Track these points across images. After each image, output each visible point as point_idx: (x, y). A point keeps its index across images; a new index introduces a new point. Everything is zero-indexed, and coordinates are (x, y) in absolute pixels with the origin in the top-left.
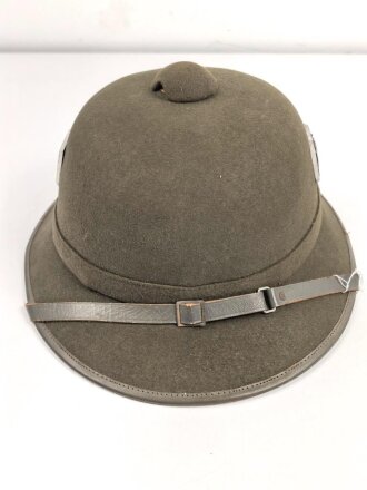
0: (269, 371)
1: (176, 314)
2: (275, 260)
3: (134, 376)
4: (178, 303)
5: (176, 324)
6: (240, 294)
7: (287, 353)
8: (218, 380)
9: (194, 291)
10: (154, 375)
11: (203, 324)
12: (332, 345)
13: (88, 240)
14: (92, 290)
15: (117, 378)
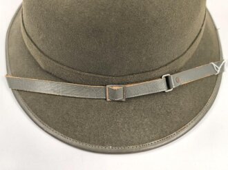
0: (166, 132)
1: (106, 93)
2: (177, 56)
3: (77, 133)
4: (108, 86)
5: (106, 99)
6: (150, 80)
7: (178, 119)
8: (133, 138)
9: (119, 79)
10: (90, 133)
11: (124, 100)
12: (207, 112)
13: (43, 40)
14: (48, 72)
15: (66, 134)
